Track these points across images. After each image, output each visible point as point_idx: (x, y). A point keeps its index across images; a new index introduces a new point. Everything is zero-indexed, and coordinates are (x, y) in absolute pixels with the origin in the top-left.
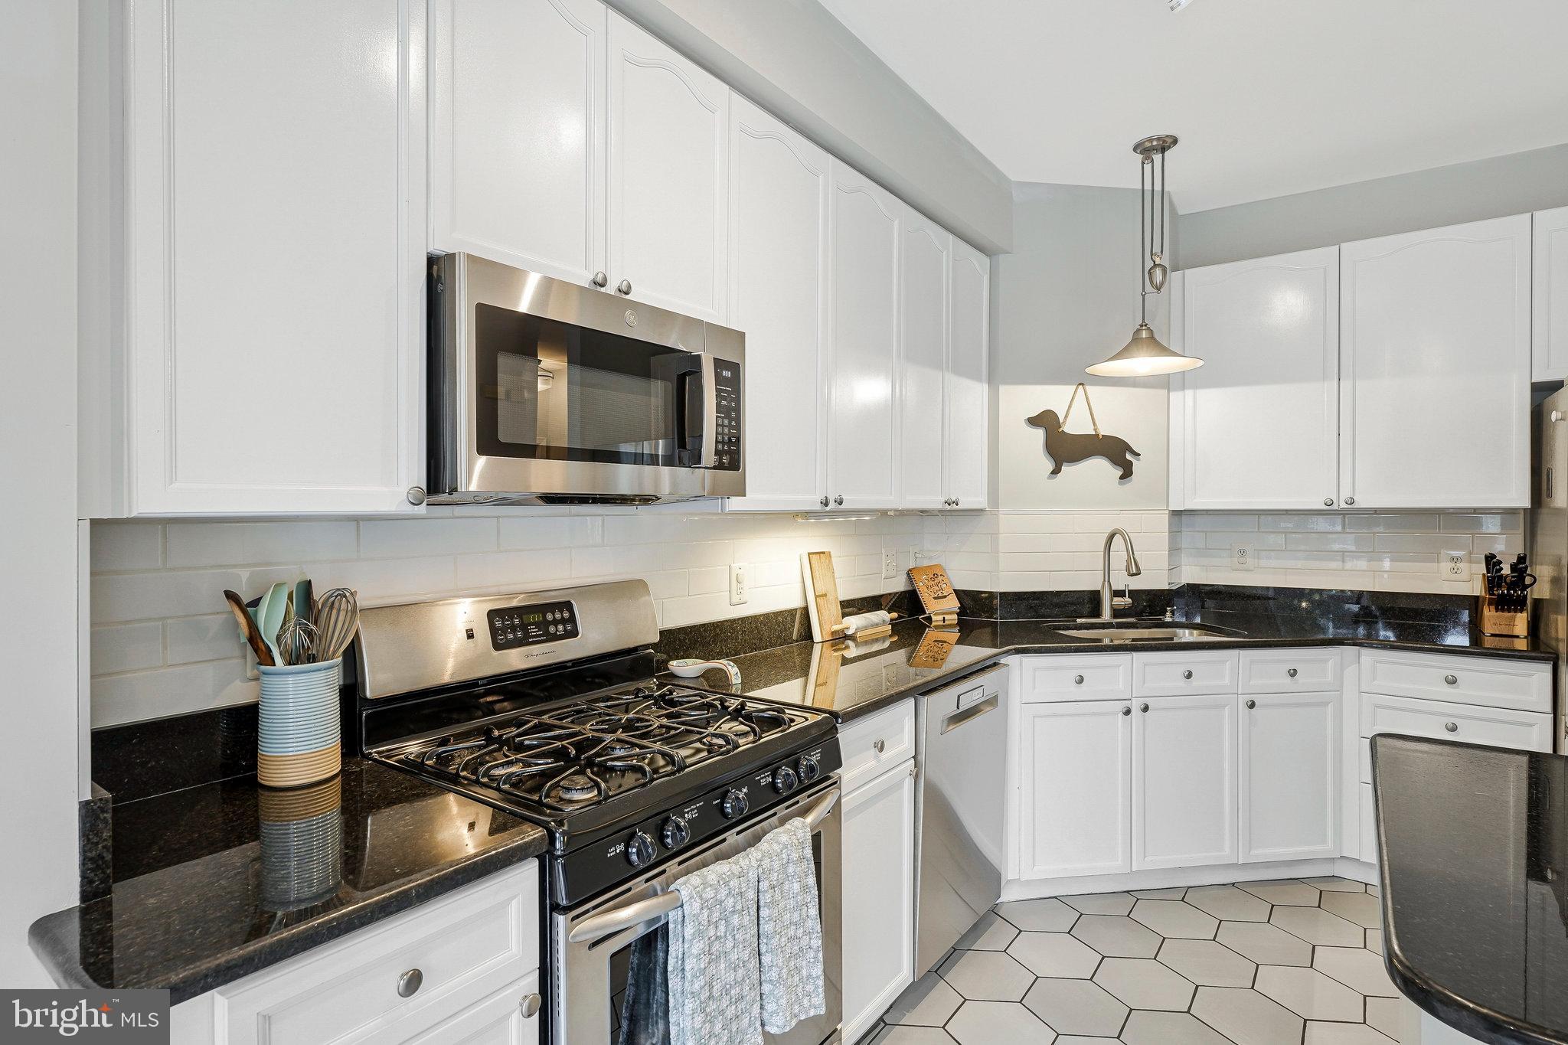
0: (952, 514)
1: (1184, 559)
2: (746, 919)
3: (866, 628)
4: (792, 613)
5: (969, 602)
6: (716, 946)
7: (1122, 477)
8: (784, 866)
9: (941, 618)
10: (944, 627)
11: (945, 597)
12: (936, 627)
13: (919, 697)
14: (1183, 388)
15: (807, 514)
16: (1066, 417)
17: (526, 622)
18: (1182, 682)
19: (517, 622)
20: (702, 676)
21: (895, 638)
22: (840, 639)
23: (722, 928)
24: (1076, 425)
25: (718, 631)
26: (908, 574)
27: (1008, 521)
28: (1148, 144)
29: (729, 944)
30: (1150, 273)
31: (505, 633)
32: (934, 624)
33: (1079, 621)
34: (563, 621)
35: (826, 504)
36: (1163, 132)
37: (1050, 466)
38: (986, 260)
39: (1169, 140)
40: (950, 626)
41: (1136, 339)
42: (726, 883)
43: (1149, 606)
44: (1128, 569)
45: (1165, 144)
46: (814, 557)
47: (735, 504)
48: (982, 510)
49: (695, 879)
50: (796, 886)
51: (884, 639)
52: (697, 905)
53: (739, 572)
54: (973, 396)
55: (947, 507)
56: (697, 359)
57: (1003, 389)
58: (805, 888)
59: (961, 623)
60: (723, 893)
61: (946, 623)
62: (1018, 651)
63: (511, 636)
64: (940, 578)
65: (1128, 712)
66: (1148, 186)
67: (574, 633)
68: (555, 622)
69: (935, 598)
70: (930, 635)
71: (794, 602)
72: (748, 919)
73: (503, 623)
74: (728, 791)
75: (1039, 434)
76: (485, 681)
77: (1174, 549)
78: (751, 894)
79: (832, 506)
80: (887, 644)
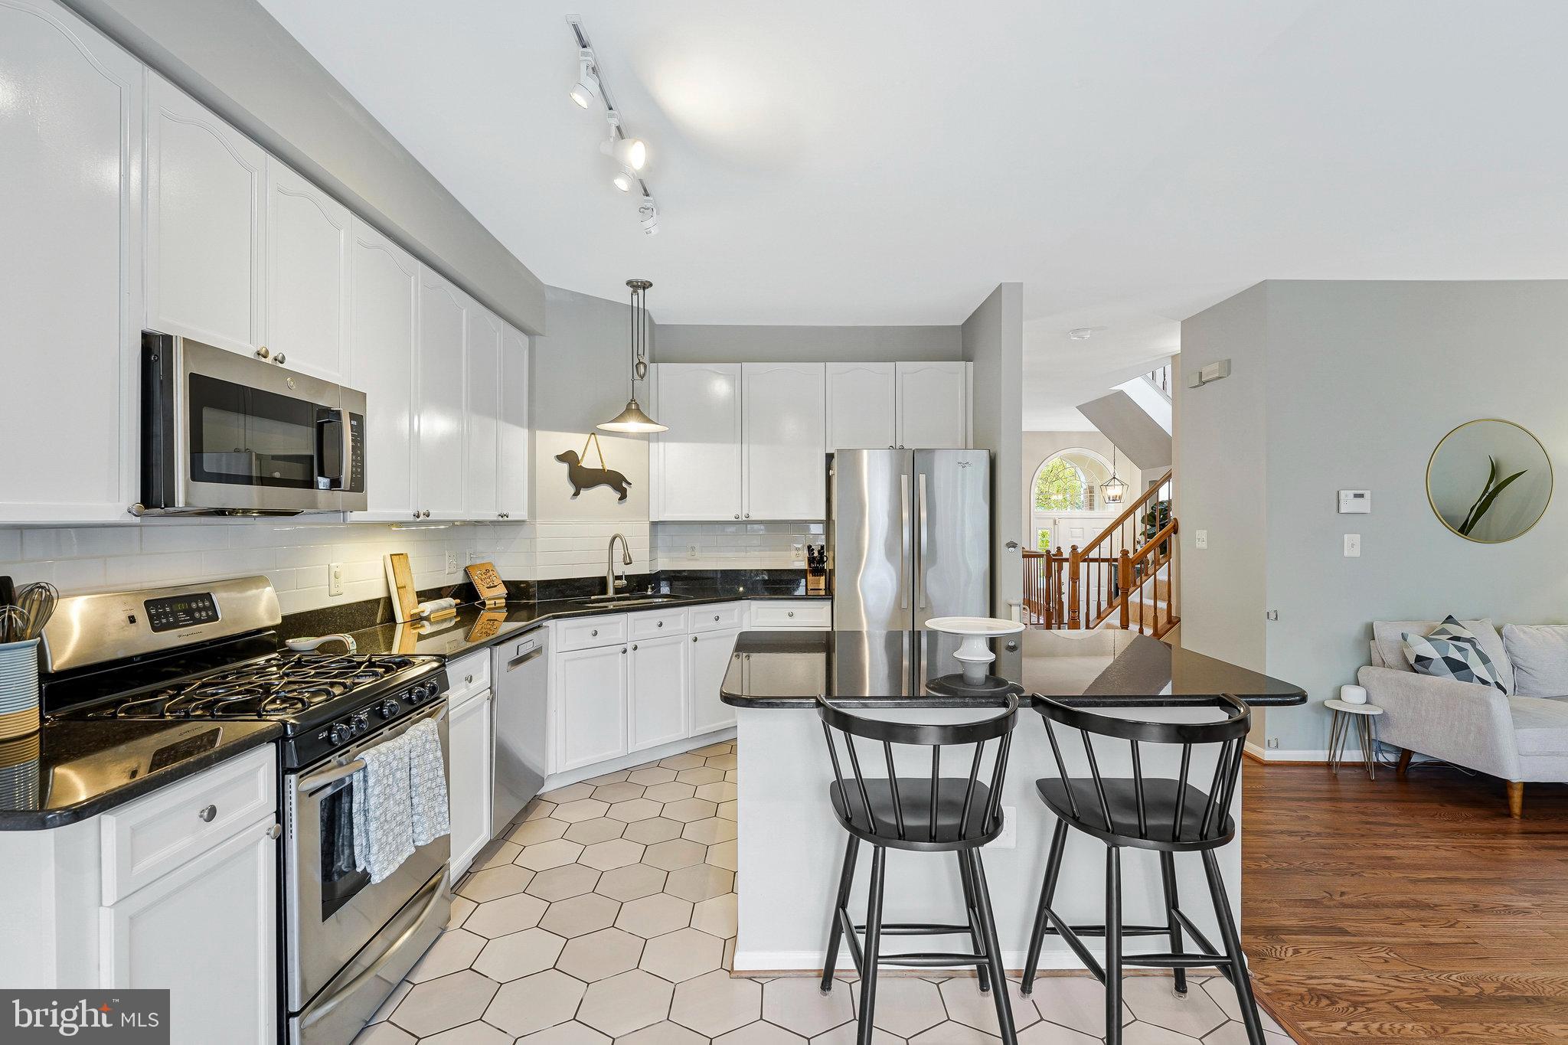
0: (503, 524)
1: (660, 554)
2: (404, 774)
3: (437, 611)
4: (377, 601)
5: (513, 590)
6: (388, 791)
7: (620, 499)
8: (424, 744)
9: (493, 602)
10: (495, 609)
11: (496, 586)
12: (489, 609)
13: (493, 647)
14: (658, 441)
15: (400, 524)
16: (583, 456)
17: (175, 610)
18: (656, 629)
19: (168, 609)
20: (317, 649)
21: (458, 619)
22: (417, 620)
23: (391, 780)
24: (589, 462)
25: (321, 617)
26: (465, 571)
27: (543, 529)
28: (635, 284)
29: (395, 789)
30: (637, 367)
31: (159, 619)
32: (487, 607)
33: (593, 597)
34: (205, 608)
35: (418, 517)
36: (645, 278)
37: (572, 490)
38: (526, 339)
39: (648, 284)
40: (500, 608)
41: (628, 410)
42: (393, 752)
43: (638, 586)
44: (624, 561)
45: (646, 285)
46: (394, 557)
47: (355, 516)
48: (523, 521)
49: (372, 751)
50: (431, 756)
51: (451, 619)
52: (376, 765)
53: (338, 570)
54: (517, 437)
55: (501, 519)
56: (338, 414)
57: (538, 432)
58: (436, 759)
59: (507, 605)
60: (391, 757)
61: (497, 605)
62: (555, 617)
63: (164, 621)
64: (491, 573)
65: (625, 651)
66: (635, 305)
67: (214, 617)
68: (199, 610)
69: (488, 588)
70: (485, 615)
71: (379, 593)
72: (405, 775)
73: (157, 611)
74: (384, 702)
75: (565, 467)
76: (139, 659)
77: (653, 547)
78: (407, 760)
79: (422, 518)
80: (453, 623)
